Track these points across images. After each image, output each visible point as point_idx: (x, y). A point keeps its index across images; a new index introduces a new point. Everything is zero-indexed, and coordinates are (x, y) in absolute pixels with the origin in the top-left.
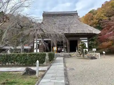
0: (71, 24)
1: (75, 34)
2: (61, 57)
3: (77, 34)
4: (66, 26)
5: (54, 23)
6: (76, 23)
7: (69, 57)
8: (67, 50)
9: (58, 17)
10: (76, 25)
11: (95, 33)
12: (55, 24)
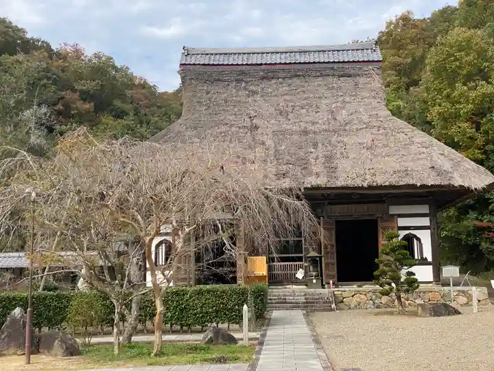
0: (343, 129)
1: (362, 188)
2: (292, 308)
3: (370, 187)
4: (315, 146)
5: (248, 123)
6: (368, 126)
7: (332, 310)
8: (320, 276)
9: (270, 86)
10: (366, 138)
11: (466, 185)
12: (257, 128)
